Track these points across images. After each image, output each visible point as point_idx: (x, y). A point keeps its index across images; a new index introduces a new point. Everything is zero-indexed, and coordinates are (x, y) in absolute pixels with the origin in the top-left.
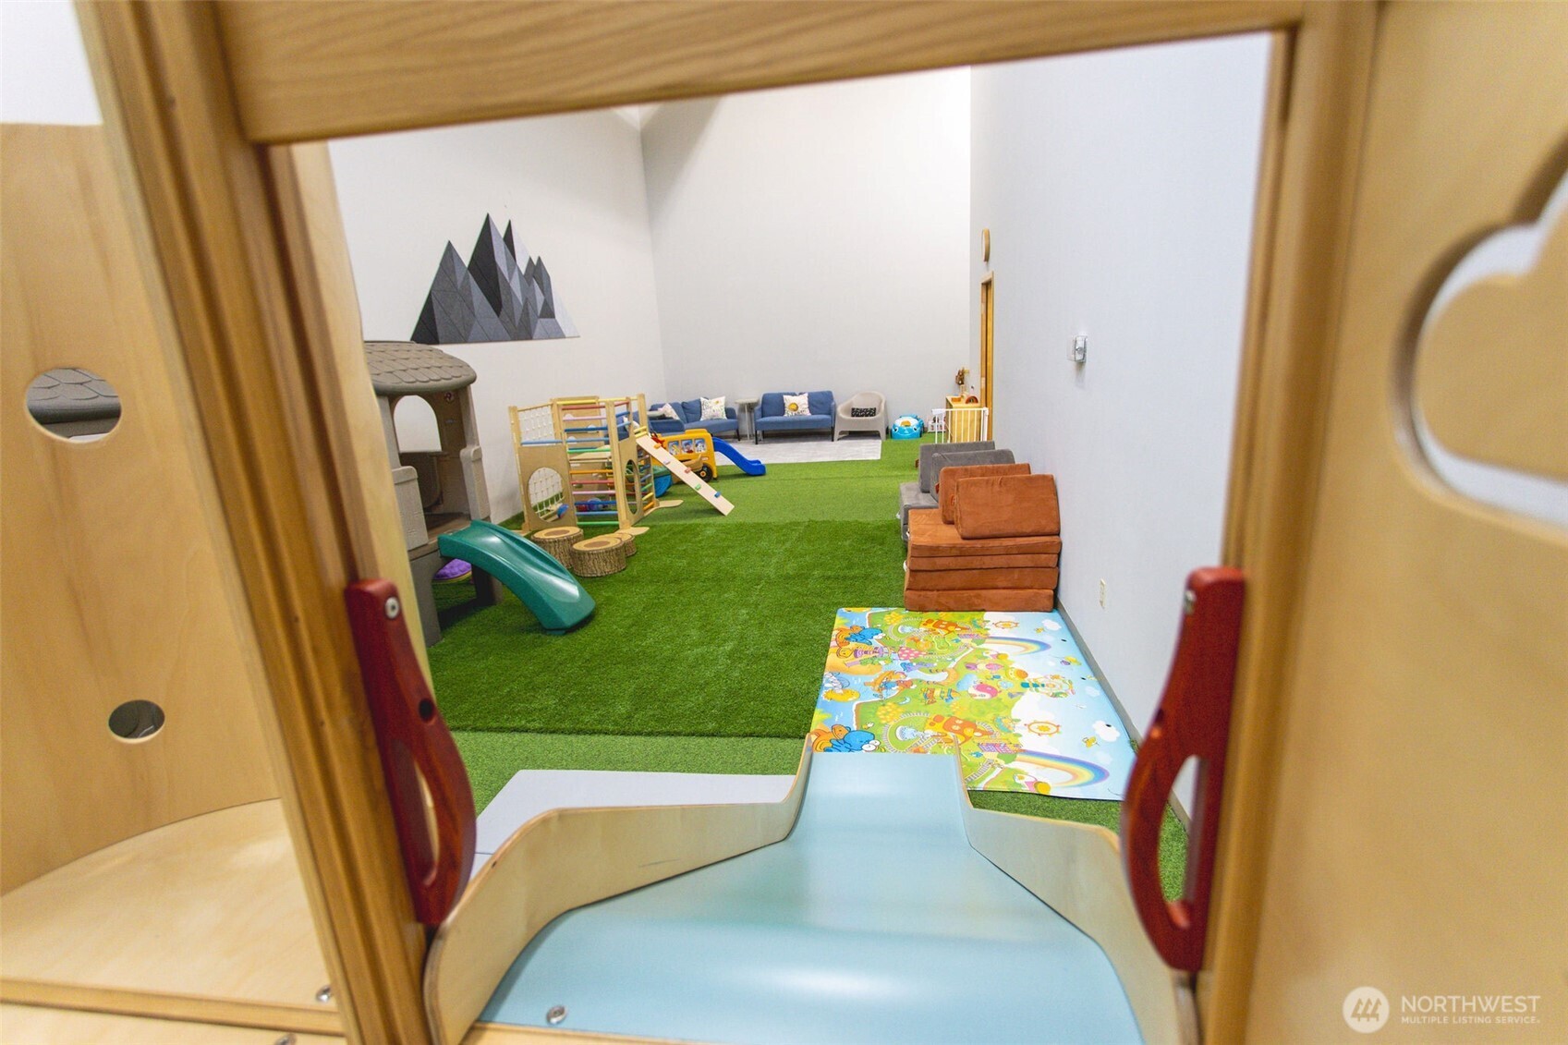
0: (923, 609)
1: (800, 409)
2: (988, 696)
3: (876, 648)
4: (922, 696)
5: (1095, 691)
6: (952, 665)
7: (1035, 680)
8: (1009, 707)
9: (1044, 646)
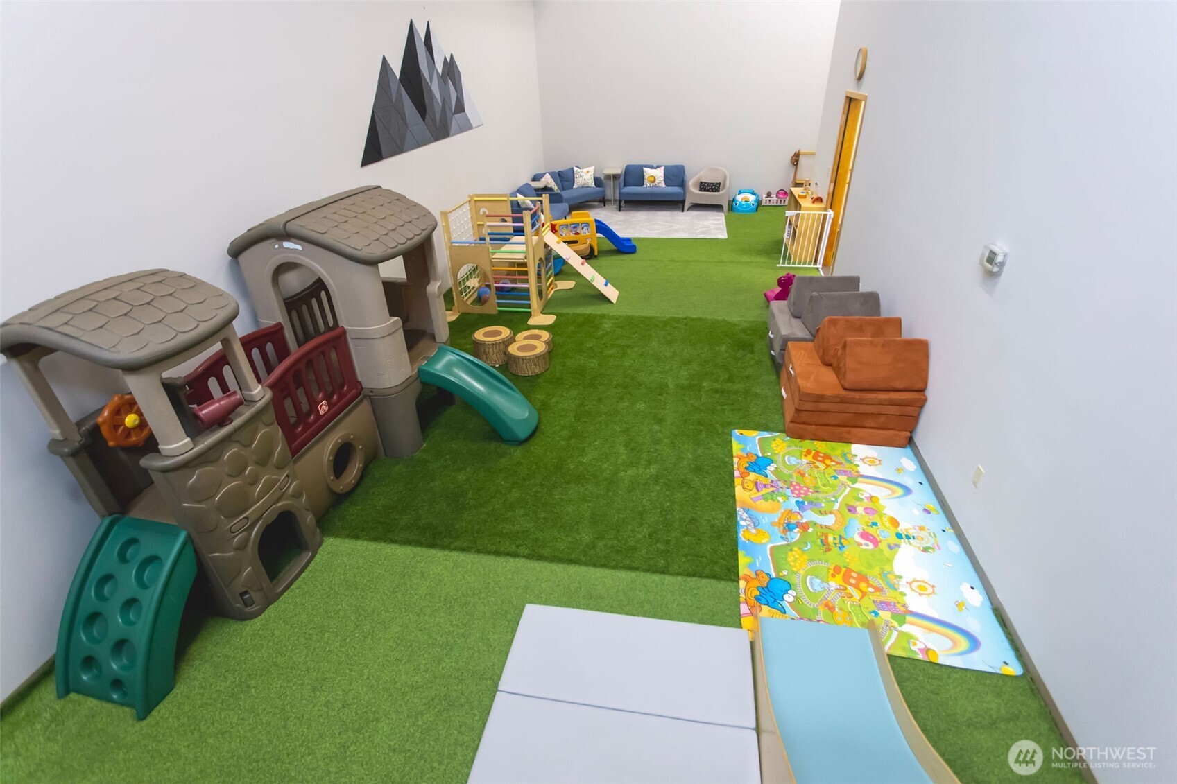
0: (802, 438)
1: (657, 181)
2: (871, 546)
3: (772, 482)
4: (820, 544)
5: (955, 547)
6: (836, 507)
7: (906, 530)
8: (890, 561)
9: (907, 491)
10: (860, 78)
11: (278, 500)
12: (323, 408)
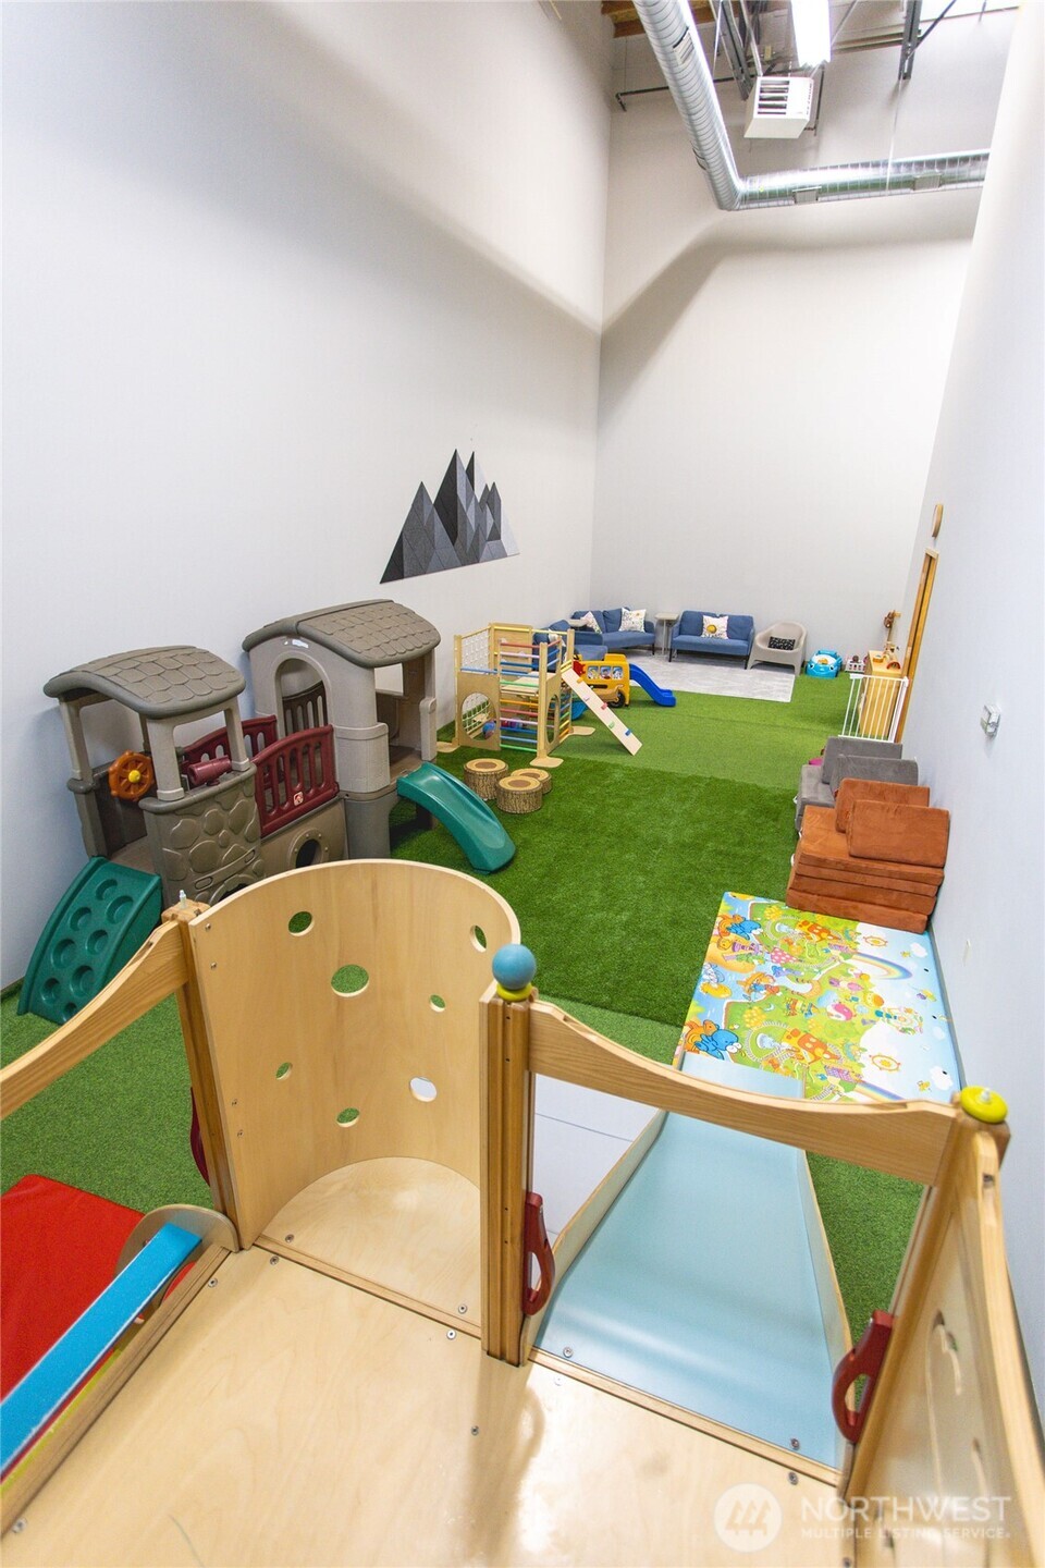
0: (802, 908)
1: (718, 632)
2: (843, 1018)
3: (753, 945)
4: (785, 1006)
5: (941, 1033)
6: (817, 977)
7: (889, 1010)
8: (859, 1034)
9: (906, 973)
10: (935, 535)
11: (240, 872)
12: (298, 799)
